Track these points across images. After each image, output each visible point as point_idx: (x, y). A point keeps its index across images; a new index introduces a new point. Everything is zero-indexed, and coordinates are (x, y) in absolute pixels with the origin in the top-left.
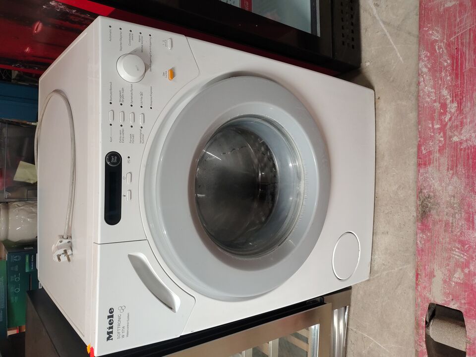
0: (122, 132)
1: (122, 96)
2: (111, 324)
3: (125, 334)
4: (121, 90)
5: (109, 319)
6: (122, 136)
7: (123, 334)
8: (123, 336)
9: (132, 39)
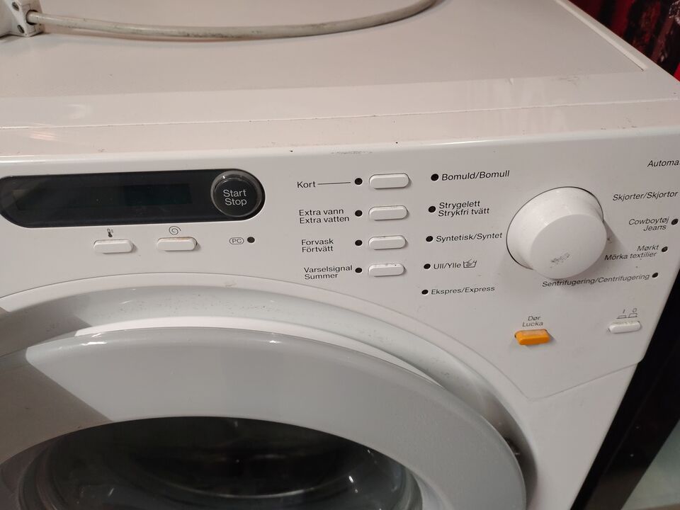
0: (335, 216)
1: (459, 209)
4: (482, 206)
6: (323, 216)
9: (649, 229)
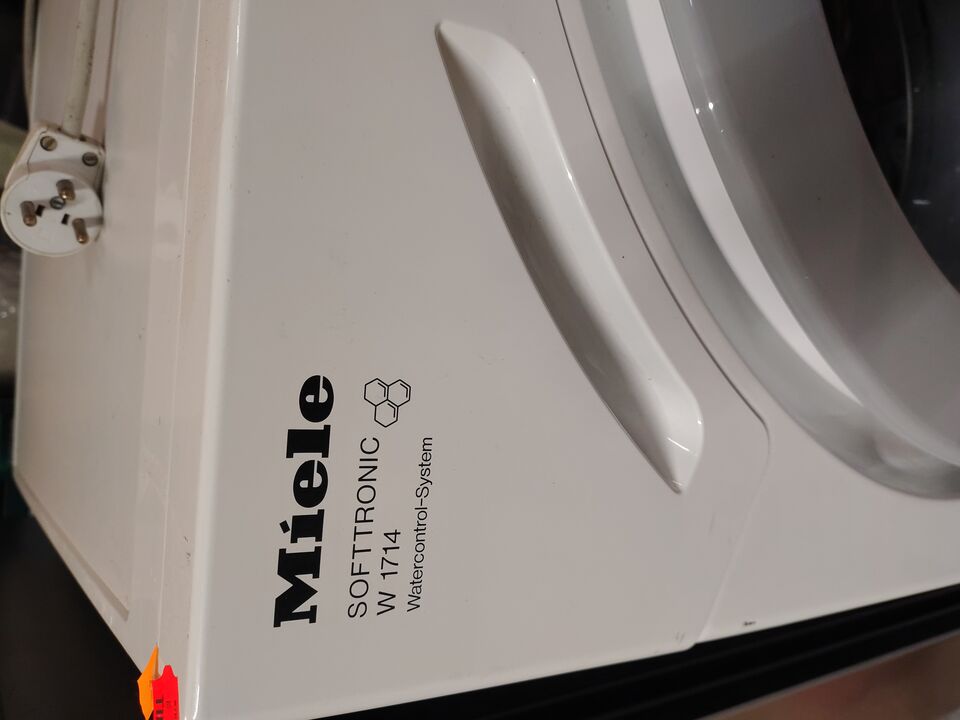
2: (309, 495)
3: (400, 585)
5: (301, 458)
7: (389, 585)
8: (386, 604)
